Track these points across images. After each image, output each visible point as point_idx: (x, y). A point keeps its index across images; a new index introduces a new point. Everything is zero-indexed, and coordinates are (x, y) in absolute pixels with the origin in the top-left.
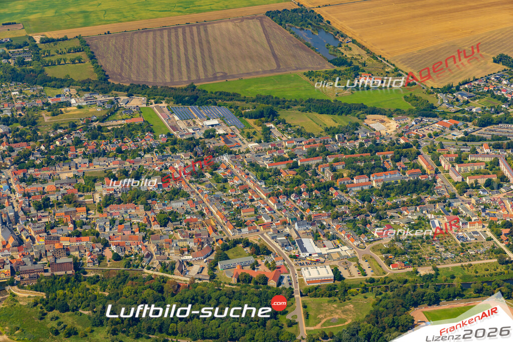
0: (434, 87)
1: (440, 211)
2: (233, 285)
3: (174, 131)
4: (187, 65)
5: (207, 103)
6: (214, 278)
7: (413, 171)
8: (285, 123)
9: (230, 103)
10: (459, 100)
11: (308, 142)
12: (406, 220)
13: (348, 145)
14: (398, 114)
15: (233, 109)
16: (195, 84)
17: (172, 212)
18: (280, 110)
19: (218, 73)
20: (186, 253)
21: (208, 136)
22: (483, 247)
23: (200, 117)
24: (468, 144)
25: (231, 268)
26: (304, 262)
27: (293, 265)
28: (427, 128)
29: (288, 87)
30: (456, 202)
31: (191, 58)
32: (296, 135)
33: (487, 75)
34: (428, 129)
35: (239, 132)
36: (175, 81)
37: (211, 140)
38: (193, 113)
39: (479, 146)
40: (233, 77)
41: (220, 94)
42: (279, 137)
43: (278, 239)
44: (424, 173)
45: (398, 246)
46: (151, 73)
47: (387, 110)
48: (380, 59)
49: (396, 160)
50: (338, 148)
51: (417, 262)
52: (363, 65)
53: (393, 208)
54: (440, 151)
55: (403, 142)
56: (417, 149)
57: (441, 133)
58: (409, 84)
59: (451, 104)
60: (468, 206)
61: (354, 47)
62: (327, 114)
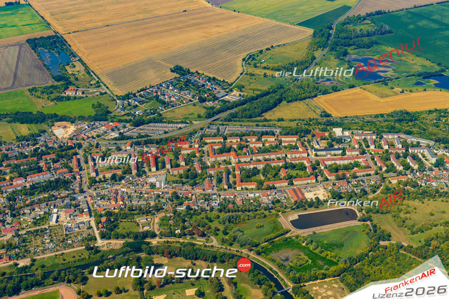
0: (118, 95)
1: (65, 205)
7: (62, 170)
10: (131, 105)
12: (34, 216)
13: (27, 150)
14: (79, 120)
24: (118, 142)
30: (80, 196)
33: (161, 83)
34: (95, 132)
39: (125, 143)
44: (71, 171)
45: (16, 240)
47: (73, 117)
48: (92, 73)
49: (55, 161)
50: (17, 153)
51: (21, 255)
52: (77, 79)
53: (28, 206)
54: (94, 150)
55: (69, 144)
56: (79, 149)
57: (103, 135)
58: (101, 94)
59: (124, 109)
60: (89, 199)
61: (78, 64)
62: (27, 123)
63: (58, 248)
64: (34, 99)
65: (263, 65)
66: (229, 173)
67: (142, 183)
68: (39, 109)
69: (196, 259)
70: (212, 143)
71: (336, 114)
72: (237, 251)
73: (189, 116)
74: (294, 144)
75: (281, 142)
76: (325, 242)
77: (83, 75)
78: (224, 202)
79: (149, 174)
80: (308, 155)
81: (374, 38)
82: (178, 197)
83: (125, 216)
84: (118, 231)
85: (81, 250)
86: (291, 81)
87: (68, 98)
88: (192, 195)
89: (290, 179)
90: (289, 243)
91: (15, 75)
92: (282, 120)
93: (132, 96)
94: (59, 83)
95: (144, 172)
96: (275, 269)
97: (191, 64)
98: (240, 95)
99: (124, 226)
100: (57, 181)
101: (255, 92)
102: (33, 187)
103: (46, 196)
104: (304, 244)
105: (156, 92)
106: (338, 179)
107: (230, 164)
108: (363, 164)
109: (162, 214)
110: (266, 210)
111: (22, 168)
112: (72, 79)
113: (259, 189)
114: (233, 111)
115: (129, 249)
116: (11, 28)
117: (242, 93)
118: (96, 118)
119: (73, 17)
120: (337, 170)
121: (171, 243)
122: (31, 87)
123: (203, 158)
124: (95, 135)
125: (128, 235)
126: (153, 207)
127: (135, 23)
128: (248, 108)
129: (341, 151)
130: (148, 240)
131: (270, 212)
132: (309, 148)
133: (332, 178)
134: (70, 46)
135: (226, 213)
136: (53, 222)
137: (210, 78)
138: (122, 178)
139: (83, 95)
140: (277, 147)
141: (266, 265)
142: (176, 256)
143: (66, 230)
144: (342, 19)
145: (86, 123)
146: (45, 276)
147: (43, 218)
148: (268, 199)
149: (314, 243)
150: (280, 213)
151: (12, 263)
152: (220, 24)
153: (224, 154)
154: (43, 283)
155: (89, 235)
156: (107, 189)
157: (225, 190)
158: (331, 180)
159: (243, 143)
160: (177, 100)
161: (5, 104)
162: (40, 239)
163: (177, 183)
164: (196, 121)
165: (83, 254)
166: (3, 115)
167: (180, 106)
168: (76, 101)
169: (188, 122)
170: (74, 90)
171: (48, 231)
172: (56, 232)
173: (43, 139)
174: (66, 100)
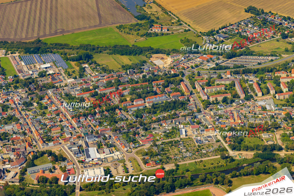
0: (202, 32)
1: (188, 122)
2: (35, 185)
3: (20, 73)
4: (39, 25)
5: (46, 52)
6: (23, 181)
7: (175, 94)
8: (96, 64)
9: (62, 51)
10: (217, 40)
11: (108, 76)
12: (163, 130)
13: (135, 77)
14: (174, 53)
15: (63, 56)
16: (41, 39)
17: (4, 133)
18: (94, 54)
19: (59, 29)
20: (8, 163)
21: (41, 75)
22: (212, 147)
23: (39, 62)
24: (217, 71)
25: (36, 172)
26: (88, 165)
27: (80, 168)
28: (191, 61)
29: (103, 37)
30: (200, 115)
31: (43, 20)
32: (102, 72)
33: (239, 21)
34: (192, 63)
35: (63, 71)
36: (28, 37)
37: (43, 79)
38: (35, 59)
39: (224, 73)
40: (68, 31)
41: (56, 45)
42: (89, 74)
43: (73, 149)
44: (183, 95)
45: (155, 149)
46: (13, 33)
47: (167, 50)
48: (170, 13)
49: (165, 86)
50: (126, 80)
51: (164, 161)
52: (158, 18)
53: (155, 122)
54: (197, 78)
55: (172, 72)
56: (183, 77)
57: (200, 65)
58: (185, 31)
59: (211, 43)
60: (208, 117)
62: (126, 55)
64: (124, 35)
67: (253, 105)
68: (133, 43)
73: (276, 50)
77: (162, 15)
79: (256, 98)
82: (291, 118)
84: (246, 144)
85: (217, 159)
87: (157, 35)
93: (215, 32)
94: (143, 22)
95: (252, 97)
99: (249, 140)
100: (175, 102)
102: (154, 107)
105: (237, 30)
109: (281, 132)
111: (138, 91)
112: (153, 18)
122: (118, 25)
124: (193, 65)
125: (256, 148)
126: (271, 125)
130: (276, 152)
136: (183, 136)
137: (285, 17)
138: (232, 101)
139: (168, 32)
143: (197, 143)
145: (181, 55)
146: (192, 179)
147: (173, 132)
151: (159, 166)
154: (193, 183)
155: (220, 147)
156: (222, 110)
161: (100, 39)
162: (176, 149)
163: (286, 106)
164: (284, 54)
165: (220, 162)
166: (102, 48)
167: (264, 42)
168: (164, 37)
169: (278, 55)
170: (160, 27)
171: (181, 143)
172: (188, 143)
173: (147, 68)
174: (154, 36)
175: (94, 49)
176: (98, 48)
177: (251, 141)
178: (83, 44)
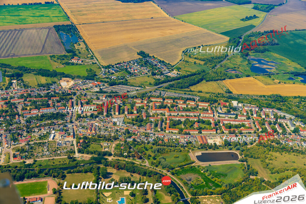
0: (103, 65)
7: (61, 108)
8: (22, 80)
9: (4, 69)
10: (110, 72)
11: (25, 90)
12: (40, 133)
13: (43, 93)
14: (77, 78)
15: (3, 73)
18: (25, 74)
22: (66, 149)
24: (98, 94)
30: (70, 125)
32: (22, 87)
33: (131, 60)
34: (86, 86)
39: (102, 96)
41: (2, 65)
42: (14, 87)
45: (27, 147)
47: (74, 76)
48: (89, 50)
49: (58, 102)
50: (36, 94)
51: (28, 156)
52: (80, 53)
53: (37, 127)
54: (83, 97)
55: (68, 92)
56: (74, 96)
57: (90, 88)
58: (93, 63)
59: (105, 74)
60: (75, 127)
61: (82, 44)
62: (46, 76)
63: (51, 155)
64: (52, 62)
65: (195, 57)
66: (162, 121)
67: (109, 121)
68: (54, 68)
69: (134, 172)
70: (155, 101)
71: (235, 92)
72: (160, 171)
73: (144, 83)
74: (206, 108)
75: (198, 106)
76: (216, 172)
77: (84, 51)
78: (157, 139)
79: (114, 116)
80: (214, 116)
81: (267, 47)
82: (129, 133)
83: (95, 141)
84: (89, 149)
85: (65, 158)
86: (211, 68)
87: (73, 64)
88: (138, 132)
89: (200, 129)
90: (193, 170)
91: (44, 46)
92: (201, 92)
93: (111, 67)
94: (69, 54)
95: (111, 115)
96: (181, 185)
97: (151, 51)
98: (177, 74)
99: (93, 147)
100: (58, 114)
101: (187, 73)
102: (43, 116)
103: (49, 122)
104: (202, 172)
105: (127, 66)
106: (230, 133)
107: (165, 116)
108: (247, 125)
109: (117, 142)
110: (182, 147)
111: (38, 103)
112: (77, 52)
113: (179, 134)
114: (171, 83)
115: (94, 161)
116: (46, 18)
117: (179, 73)
118: (87, 78)
119: (84, 15)
120: (230, 127)
121: (120, 160)
122: (52, 55)
123: (148, 110)
124: (85, 88)
125: (94, 152)
126: (112, 136)
127: (121, 22)
128: (181, 82)
129: (234, 116)
130: (106, 157)
131: (184, 149)
132: (215, 111)
133: (226, 132)
134: (79, 32)
135: (157, 146)
136: (51, 139)
137: (161, 61)
138: (96, 117)
139: (82, 63)
140: (195, 109)
141: (176, 182)
142: (122, 169)
143: (58, 145)
144: (248, 33)
145: (81, 80)
146: (40, 172)
147: (45, 136)
148: (184, 141)
149: (208, 172)
150: (190, 150)
151: (22, 161)
152: (172, 28)
153: (162, 109)
154: (39, 176)
155: (71, 149)
156: (87, 122)
157: (159, 131)
158: (226, 133)
159: (174, 104)
160: (139, 72)
161: (35, 63)
162: (41, 148)
163: (130, 124)
164: (148, 86)
165: (65, 161)
166: (32, 70)
167: (139, 76)
168: (77, 66)
169: (143, 86)
170: (77, 59)
171: (47, 144)
172: (51, 145)
173: (53, 87)
174: (71, 65)
175: (26, 70)
176: (29, 70)
177: (94, 147)
178: (20, 66)
